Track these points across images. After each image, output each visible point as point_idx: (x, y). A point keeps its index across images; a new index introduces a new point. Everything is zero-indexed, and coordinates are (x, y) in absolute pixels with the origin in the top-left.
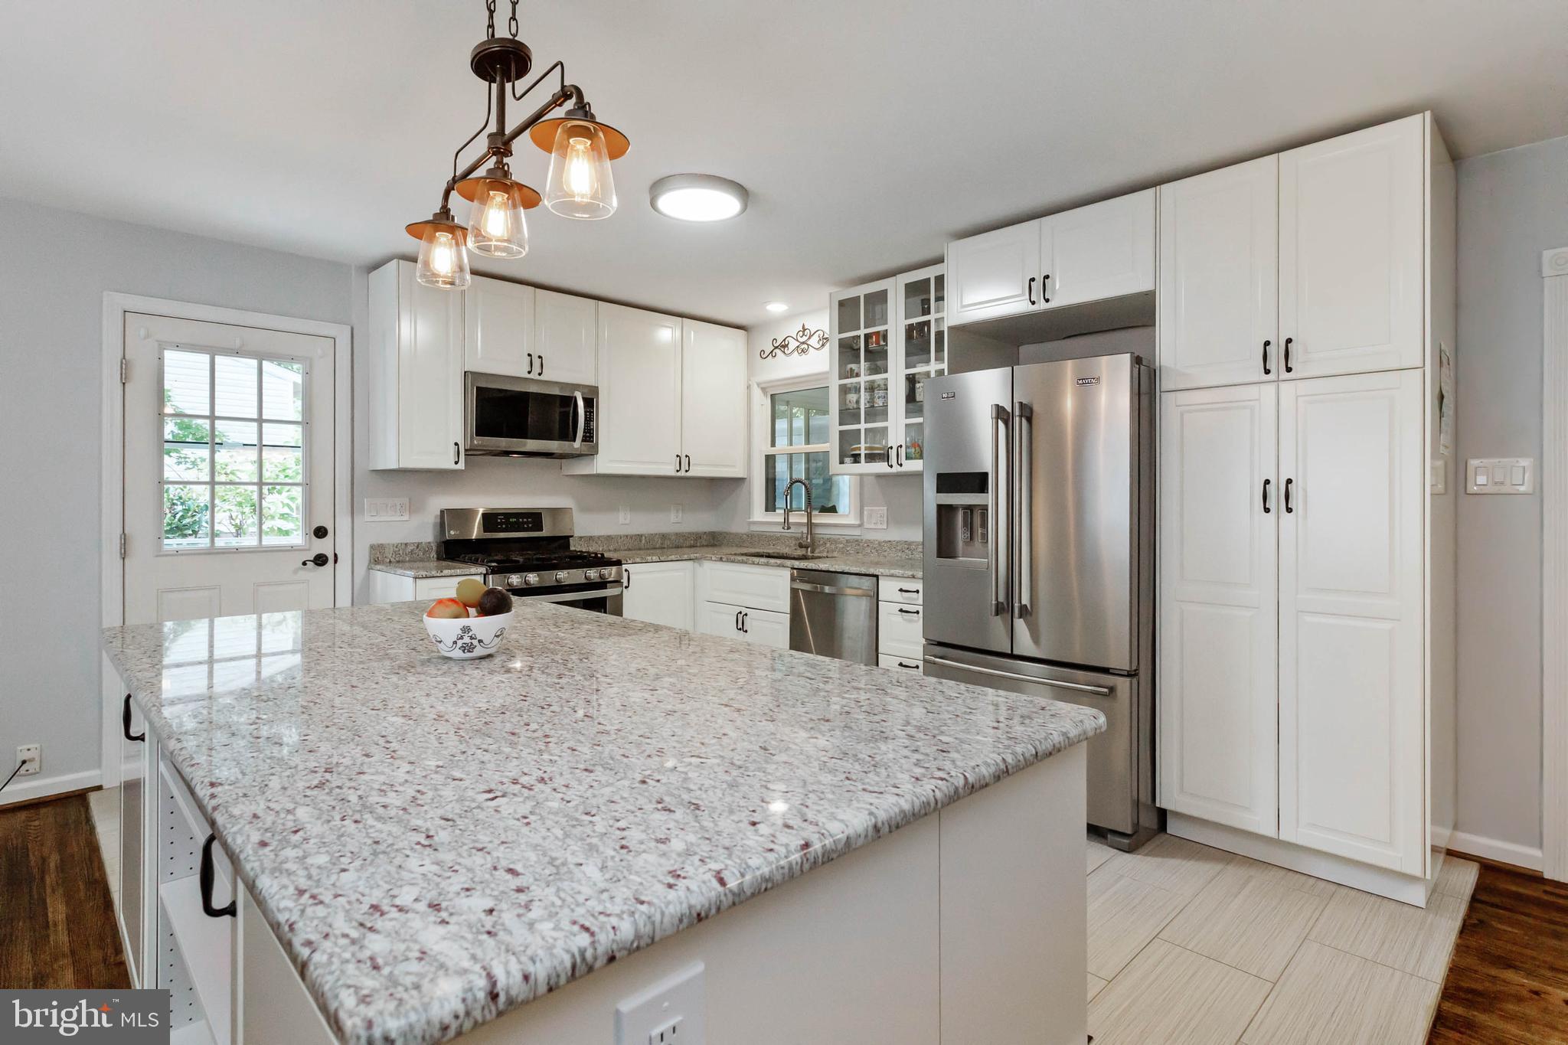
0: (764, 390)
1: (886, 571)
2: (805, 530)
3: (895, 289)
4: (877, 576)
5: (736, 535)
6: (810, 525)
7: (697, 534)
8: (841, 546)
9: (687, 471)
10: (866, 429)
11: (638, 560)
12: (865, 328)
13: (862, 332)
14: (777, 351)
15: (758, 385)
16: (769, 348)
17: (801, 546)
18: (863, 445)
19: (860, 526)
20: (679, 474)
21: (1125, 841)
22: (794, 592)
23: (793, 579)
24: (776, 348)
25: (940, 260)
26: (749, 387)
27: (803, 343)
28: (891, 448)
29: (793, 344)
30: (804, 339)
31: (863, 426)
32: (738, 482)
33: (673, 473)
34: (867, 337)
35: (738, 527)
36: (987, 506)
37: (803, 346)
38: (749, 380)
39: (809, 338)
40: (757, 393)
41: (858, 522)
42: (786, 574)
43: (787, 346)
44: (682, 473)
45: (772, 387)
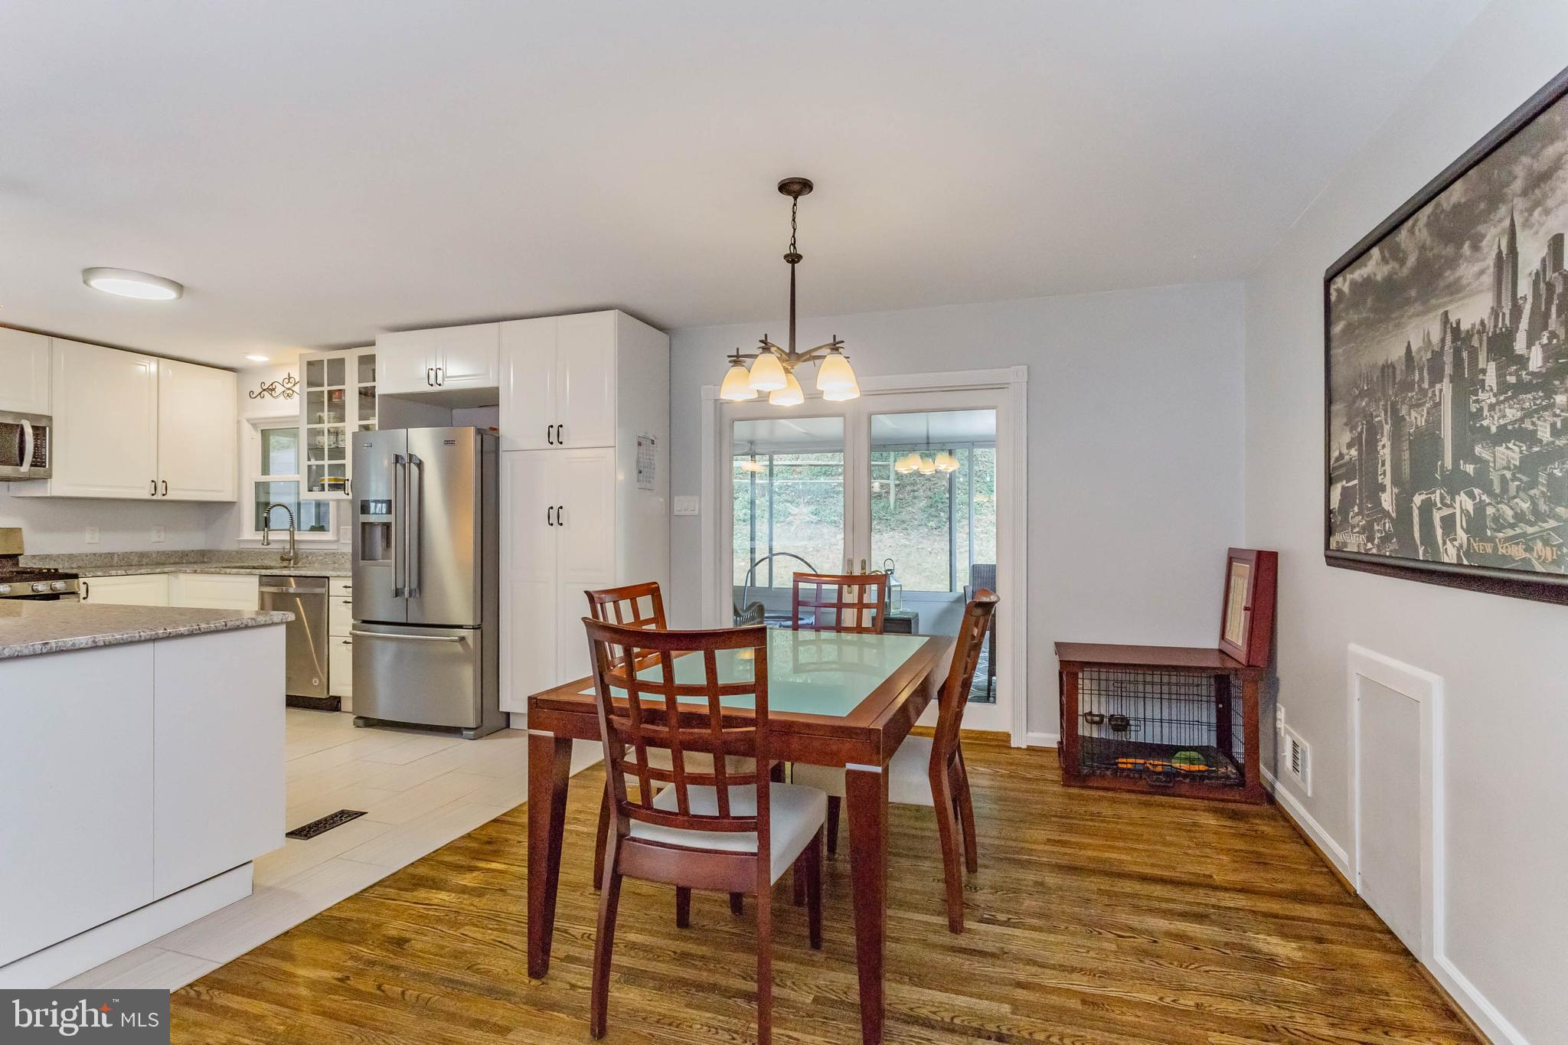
0: (254, 425)
1: (334, 574)
2: (288, 546)
3: (351, 358)
4: (328, 578)
5: (227, 552)
6: (293, 542)
7: (183, 552)
8: (321, 558)
9: (164, 495)
10: (329, 465)
11: (99, 574)
12: (328, 385)
13: (326, 388)
14: (265, 393)
15: (248, 421)
16: (258, 390)
17: (283, 559)
18: (326, 477)
19: (337, 541)
20: (154, 497)
21: (472, 733)
22: (262, 594)
23: (261, 584)
24: (264, 390)
25: (372, 344)
26: (238, 422)
27: (289, 389)
28: (348, 480)
29: (279, 389)
30: (289, 386)
31: (326, 462)
32: (230, 504)
33: (148, 496)
34: (330, 393)
35: (228, 545)
36: (391, 523)
37: (288, 392)
38: (239, 415)
39: (294, 385)
40: (247, 428)
41: (335, 538)
42: (255, 581)
43: (274, 389)
44: (158, 497)
45: (262, 423)
